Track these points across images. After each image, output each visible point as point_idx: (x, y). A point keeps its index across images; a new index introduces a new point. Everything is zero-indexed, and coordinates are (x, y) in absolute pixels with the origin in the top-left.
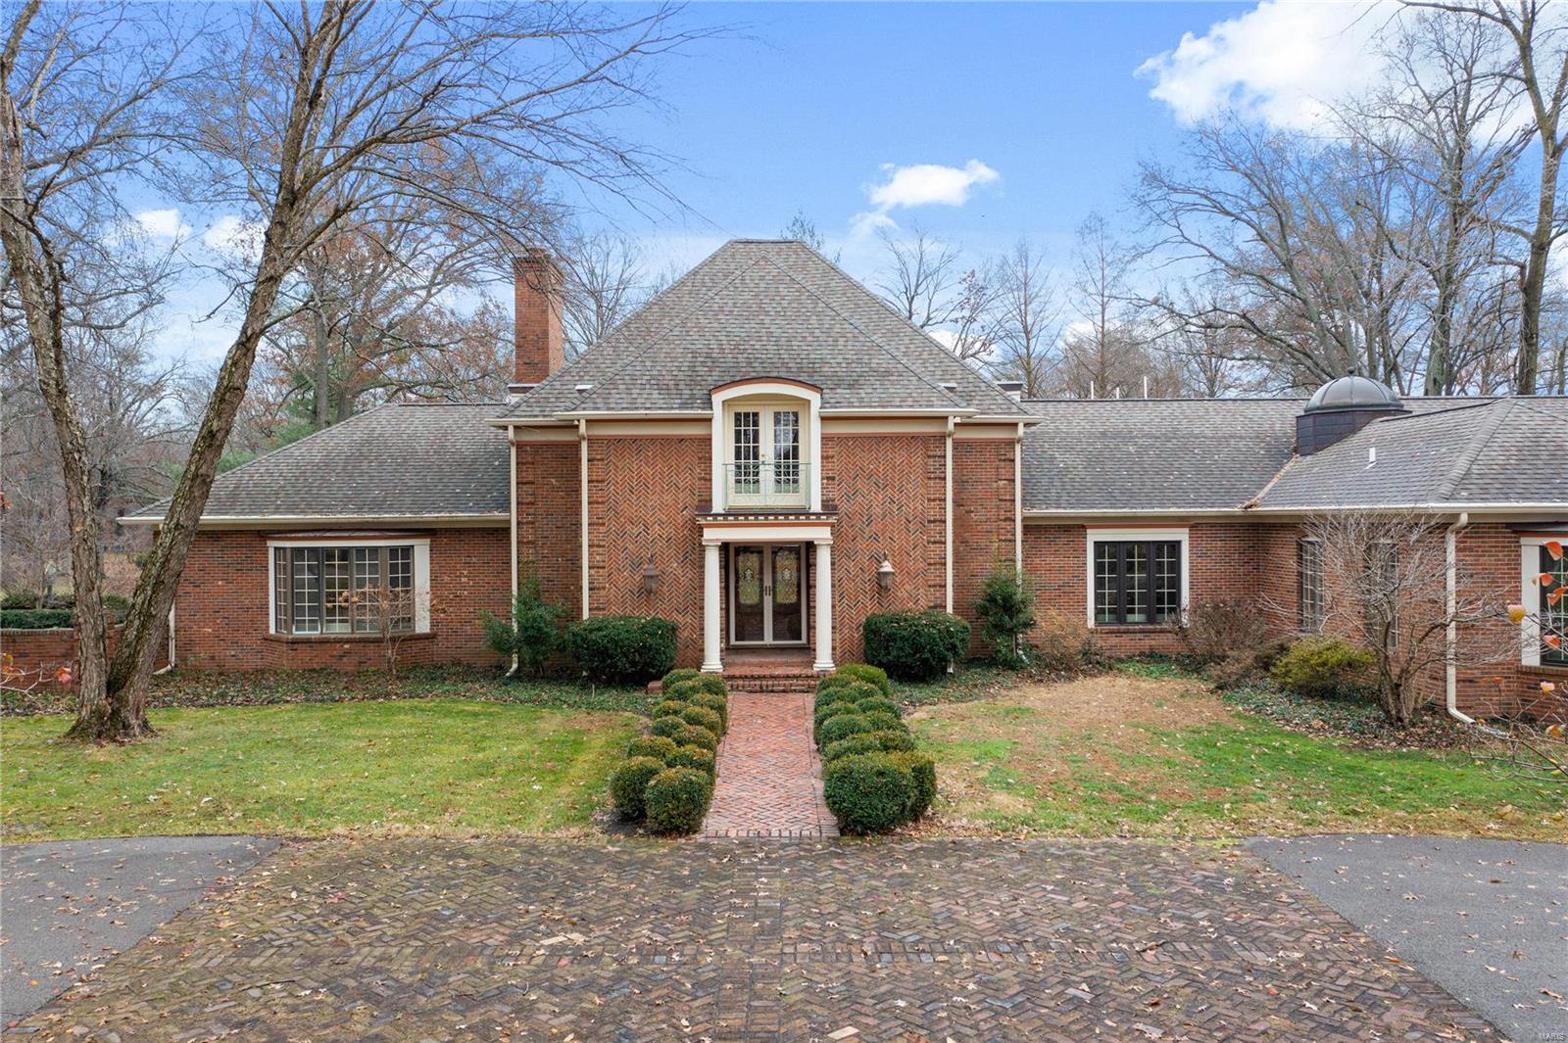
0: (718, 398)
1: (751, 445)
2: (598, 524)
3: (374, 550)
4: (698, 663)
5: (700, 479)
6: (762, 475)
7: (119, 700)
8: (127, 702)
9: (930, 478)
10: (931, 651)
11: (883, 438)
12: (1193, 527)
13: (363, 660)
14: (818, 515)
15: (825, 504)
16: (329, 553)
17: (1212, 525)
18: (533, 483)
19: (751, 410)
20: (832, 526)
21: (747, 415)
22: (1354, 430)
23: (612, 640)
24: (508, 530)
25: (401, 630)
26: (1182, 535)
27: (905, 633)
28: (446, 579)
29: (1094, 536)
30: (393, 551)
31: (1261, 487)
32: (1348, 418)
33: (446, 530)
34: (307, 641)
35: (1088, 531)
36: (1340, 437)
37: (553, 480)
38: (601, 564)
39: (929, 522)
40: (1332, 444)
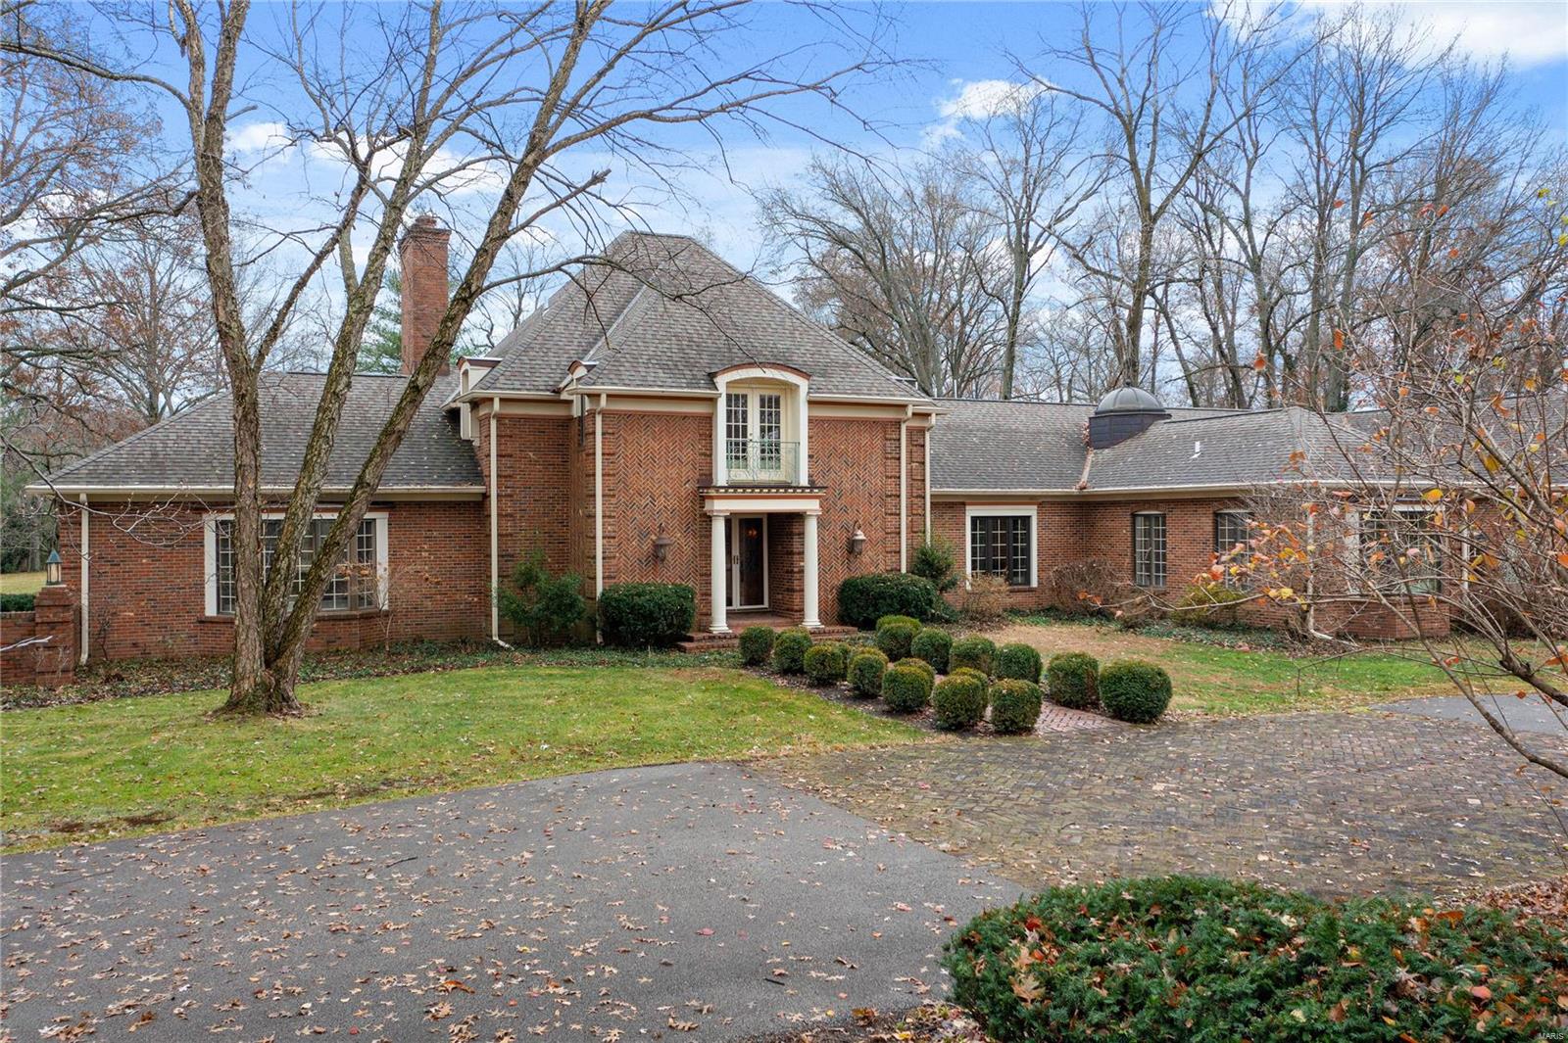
0: (722, 381)
1: (741, 424)
2: (609, 496)
5: (701, 454)
6: (749, 449)
7: (278, 670)
8: (287, 672)
9: (887, 458)
11: (850, 422)
12: (1040, 505)
13: (333, 638)
14: (803, 488)
15: (813, 479)
17: (1053, 503)
18: (511, 456)
19: (740, 392)
20: (821, 498)
21: (737, 396)
22: (1143, 429)
25: (365, 609)
26: (1031, 511)
27: (894, 591)
28: (405, 553)
29: (972, 512)
31: (1081, 473)
32: (1138, 420)
33: (407, 503)
35: (968, 508)
36: (1131, 435)
37: (531, 454)
38: (613, 534)
39: (887, 496)
40: (1125, 439)
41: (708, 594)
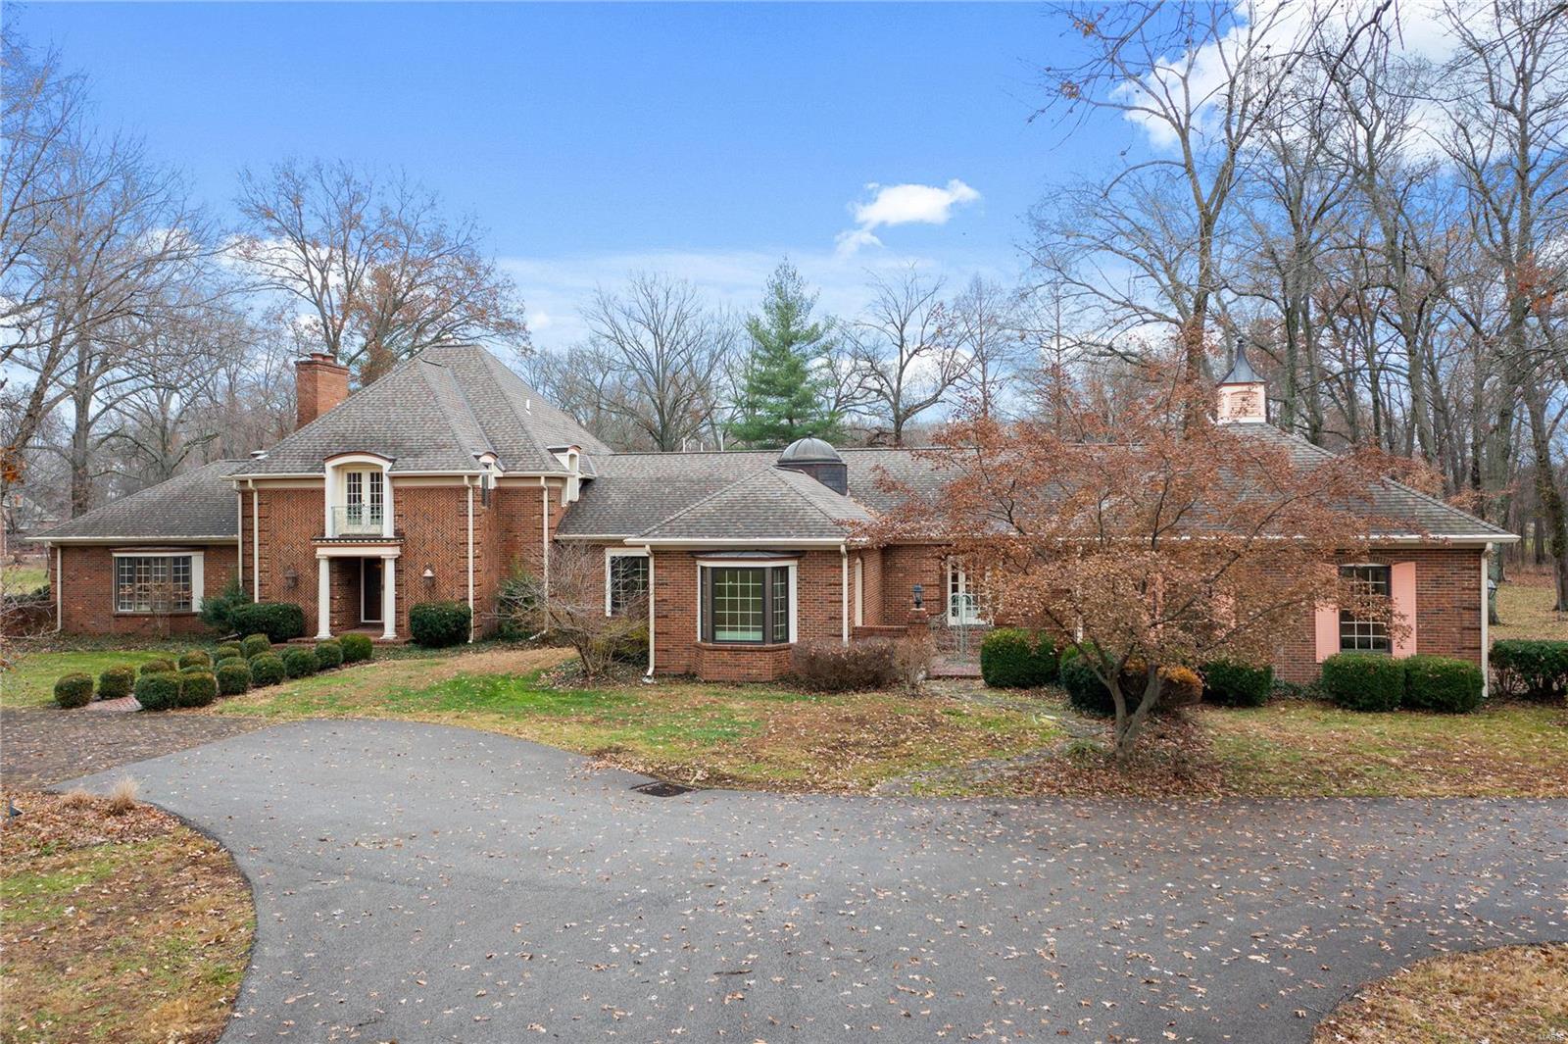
0: (329, 465)
1: (357, 494)
3: (163, 558)
4: (316, 631)
6: (362, 513)
9: (459, 516)
10: (432, 627)
11: (431, 489)
14: (389, 540)
15: (397, 532)
16: (139, 560)
19: (357, 471)
20: (401, 546)
21: (354, 474)
23: (247, 618)
24: (237, 546)
25: (181, 610)
28: (213, 578)
29: (610, 552)
30: (176, 560)
33: (215, 546)
34: (125, 616)
35: (607, 549)
39: (459, 544)
41: (316, 609)
